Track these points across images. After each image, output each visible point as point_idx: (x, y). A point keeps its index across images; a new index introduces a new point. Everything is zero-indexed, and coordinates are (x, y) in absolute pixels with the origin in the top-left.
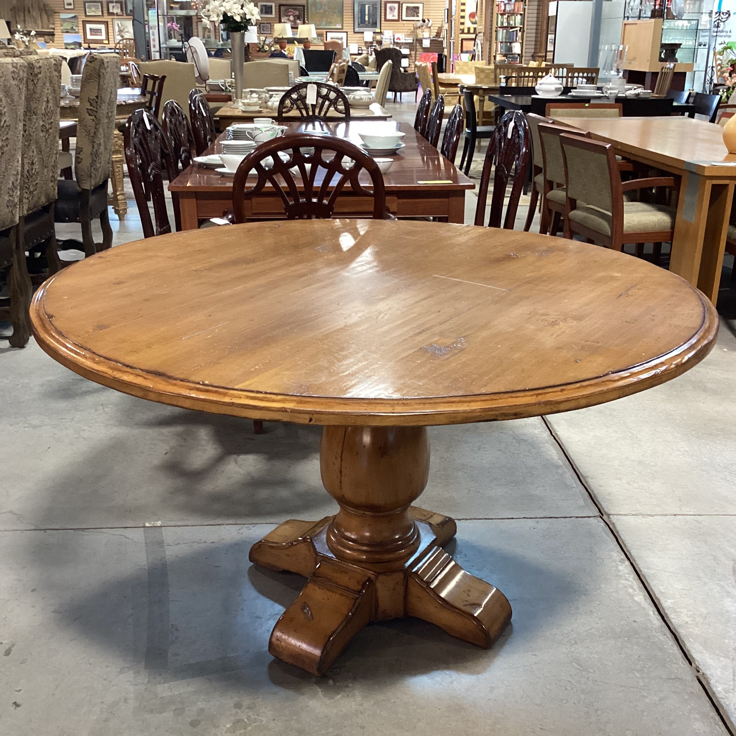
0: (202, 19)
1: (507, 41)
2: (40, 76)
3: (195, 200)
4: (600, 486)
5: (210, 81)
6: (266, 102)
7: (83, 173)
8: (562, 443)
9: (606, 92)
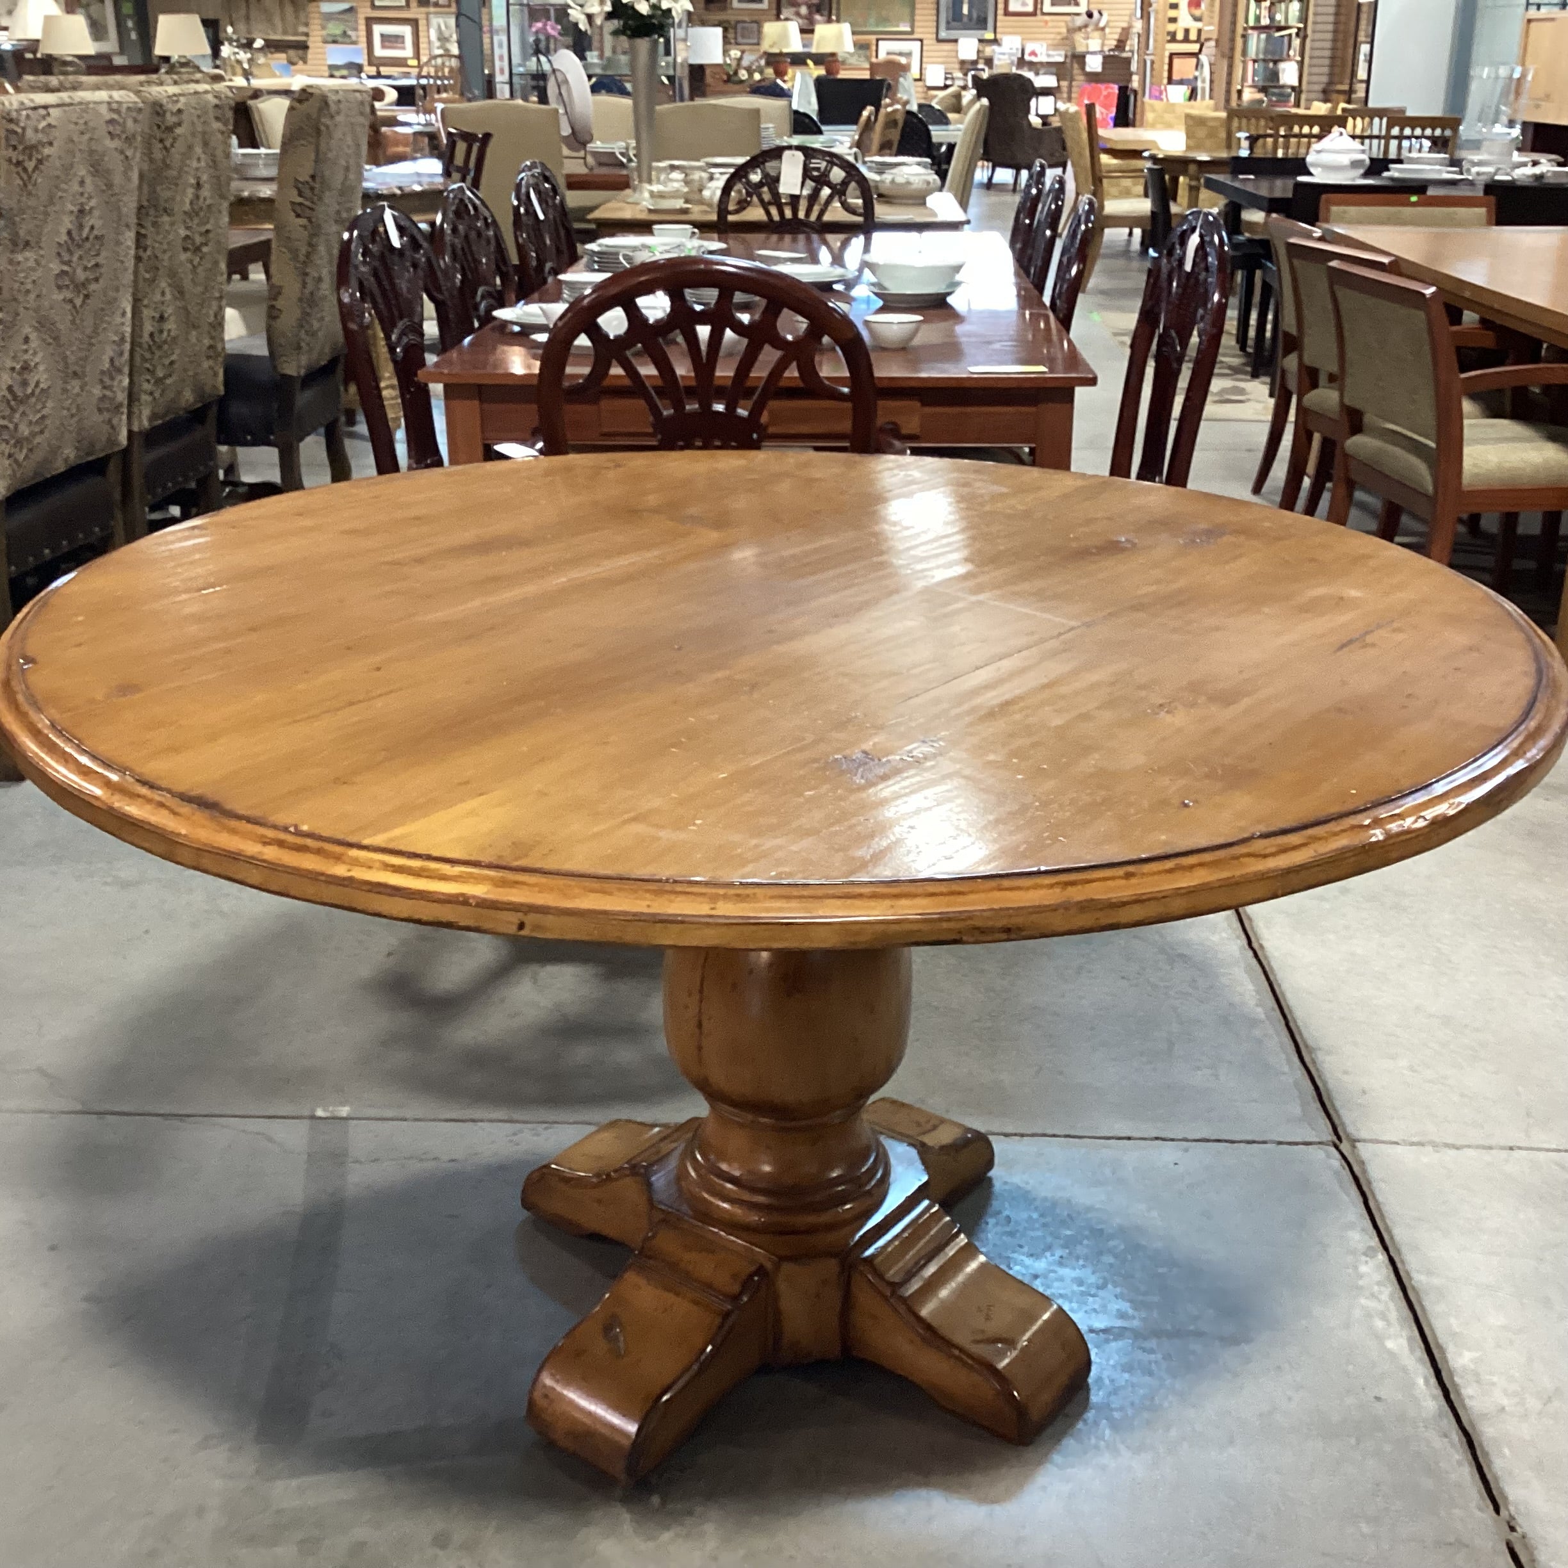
0: (569, 11)
1: (1269, 57)
2: (178, 131)
3: (477, 402)
4: (1346, 1072)
5: (597, 145)
6: (700, 191)
7: (282, 341)
8: (1271, 968)
9: (1468, 171)
